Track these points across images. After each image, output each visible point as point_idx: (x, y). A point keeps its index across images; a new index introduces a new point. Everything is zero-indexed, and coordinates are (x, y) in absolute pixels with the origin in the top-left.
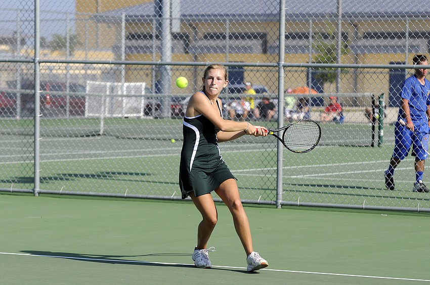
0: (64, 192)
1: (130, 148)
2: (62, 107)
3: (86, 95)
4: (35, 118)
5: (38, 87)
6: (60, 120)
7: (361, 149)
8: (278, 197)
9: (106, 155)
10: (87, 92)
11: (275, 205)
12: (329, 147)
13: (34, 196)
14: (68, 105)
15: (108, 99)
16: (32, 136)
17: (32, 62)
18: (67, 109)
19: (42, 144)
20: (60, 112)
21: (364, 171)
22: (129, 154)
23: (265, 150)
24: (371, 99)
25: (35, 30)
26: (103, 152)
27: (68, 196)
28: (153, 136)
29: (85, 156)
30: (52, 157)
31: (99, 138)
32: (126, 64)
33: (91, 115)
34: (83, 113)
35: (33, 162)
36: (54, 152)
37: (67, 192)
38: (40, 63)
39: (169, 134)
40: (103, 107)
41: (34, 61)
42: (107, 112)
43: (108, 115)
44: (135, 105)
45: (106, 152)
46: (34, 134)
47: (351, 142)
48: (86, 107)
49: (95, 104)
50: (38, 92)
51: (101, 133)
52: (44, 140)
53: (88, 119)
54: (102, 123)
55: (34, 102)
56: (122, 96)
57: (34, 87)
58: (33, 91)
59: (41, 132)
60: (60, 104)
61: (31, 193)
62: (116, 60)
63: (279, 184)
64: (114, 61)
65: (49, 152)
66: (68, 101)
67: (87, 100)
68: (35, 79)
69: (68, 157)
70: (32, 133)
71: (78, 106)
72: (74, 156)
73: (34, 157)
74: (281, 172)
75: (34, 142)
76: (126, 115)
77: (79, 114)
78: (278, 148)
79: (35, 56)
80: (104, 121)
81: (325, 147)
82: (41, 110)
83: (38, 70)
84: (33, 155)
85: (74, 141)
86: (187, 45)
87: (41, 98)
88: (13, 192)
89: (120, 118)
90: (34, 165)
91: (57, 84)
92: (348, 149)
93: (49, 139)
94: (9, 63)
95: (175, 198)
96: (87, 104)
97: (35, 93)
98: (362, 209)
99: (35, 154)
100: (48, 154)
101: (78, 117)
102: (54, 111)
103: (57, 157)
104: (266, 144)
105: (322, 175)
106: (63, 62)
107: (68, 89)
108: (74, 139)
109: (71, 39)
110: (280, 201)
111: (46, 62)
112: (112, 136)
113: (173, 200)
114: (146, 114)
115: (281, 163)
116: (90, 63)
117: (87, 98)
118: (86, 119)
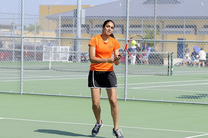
0: (33, 93)
1: (62, 75)
2: (33, 57)
3: (43, 52)
4: (21, 61)
5: (23, 48)
6: (32, 62)
7: (164, 77)
8: (125, 97)
9: (51, 78)
10: (44, 51)
11: (124, 100)
12: (150, 75)
13: (20, 95)
14: (35, 56)
15: (53, 53)
16: (20, 69)
17: (20, 37)
18: (35, 58)
19: (24, 73)
20: (32, 59)
21: (165, 86)
22: (62, 77)
23: (122, 76)
24: (168, 55)
25: (22, 24)
26: (50, 76)
27: (35, 95)
28: (72, 70)
29: (43, 78)
30: (28, 79)
31: (49, 70)
32: (61, 39)
33: (45, 60)
34: (42, 59)
35: (20, 80)
36: (29, 76)
37: (34, 94)
38: (23, 38)
39: (78, 69)
40: (50, 57)
41: (21, 37)
42: (52, 59)
43: (53, 61)
44: (65, 56)
45: (51, 76)
46: (21, 69)
47: (162, 74)
48: (43, 57)
49: (47, 56)
50: (23, 50)
51: (50, 68)
52: (25, 71)
53: (44, 62)
54: (50, 64)
55: (21, 55)
56: (59, 52)
57: (21, 48)
58: (20, 50)
59: (23, 68)
60: (32, 55)
61: (19, 94)
62: (56, 37)
63: (125, 91)
64: (55, 37)
65: (27, 76)
66: (35, 55)
67: (43, 54)
68: (21, 45)
69: (35, 78)
70: (20, 68)
71: (39, 57)
72: (38, 78)
73: (21, 78)
74: (126, 86)
75: (21, 72)
76: (60, 61)
77: (40, 60)
78: (125, 76)
79: (21, 35)
80: (51, 63)
81: (148, 75)
82: (24, 58)
83: (23, 41)
84: (20, 78)
85: (40, 72)
86: (88, 29)
87: (24, 53)
88: (11, 93)
89: (58, 62)
90: (21, 82)
91: (31, 47)
92: (158, 76)
93: (27, 71)
94: (10, 38)
95: (81, 96)
96: (43, 56)
97: (21, 51)
98: (161, 102)
99: (21, 77)
100: (27, 77)
101: (40, 61)
102: (29, 58)
103: (31, 79)
104: (123, 74)
105: (147, 87)
106: (33, 38)
107: (35, 49)
108: (38, 71)
109: (37, 28)
110: (126, 98)
111: (26, 37)
112: (54, 69)
113: (80, 97)
114: (69, 60)
115: (126, 82)
116: (45, 38)
117: (44, 53)
118: (43, 62)
